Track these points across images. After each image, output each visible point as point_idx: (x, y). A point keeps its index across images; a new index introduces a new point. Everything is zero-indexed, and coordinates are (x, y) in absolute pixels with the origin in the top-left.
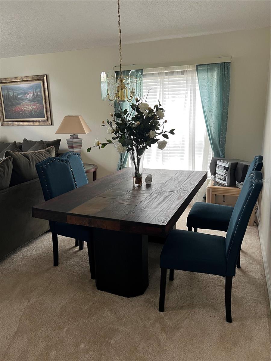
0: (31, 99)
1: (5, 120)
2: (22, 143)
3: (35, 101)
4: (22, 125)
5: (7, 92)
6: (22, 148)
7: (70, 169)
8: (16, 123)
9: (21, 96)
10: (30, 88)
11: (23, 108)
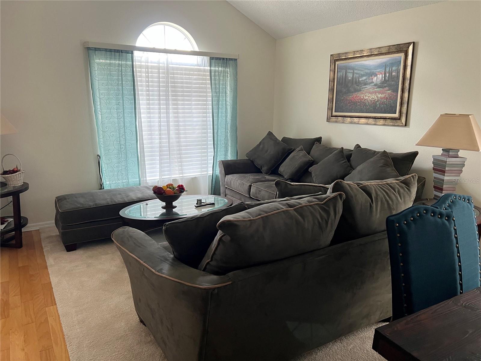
0: (378, 83)
1: (334, 114)
2: (352, 151)
3: (385, 87)
4: (357, 122)
5: (344, 73)
6: (351, 158)
7: (454, 234)
8: (349, 119)
9: (364, 78)
10: (380, 66)
11: (363, 97)
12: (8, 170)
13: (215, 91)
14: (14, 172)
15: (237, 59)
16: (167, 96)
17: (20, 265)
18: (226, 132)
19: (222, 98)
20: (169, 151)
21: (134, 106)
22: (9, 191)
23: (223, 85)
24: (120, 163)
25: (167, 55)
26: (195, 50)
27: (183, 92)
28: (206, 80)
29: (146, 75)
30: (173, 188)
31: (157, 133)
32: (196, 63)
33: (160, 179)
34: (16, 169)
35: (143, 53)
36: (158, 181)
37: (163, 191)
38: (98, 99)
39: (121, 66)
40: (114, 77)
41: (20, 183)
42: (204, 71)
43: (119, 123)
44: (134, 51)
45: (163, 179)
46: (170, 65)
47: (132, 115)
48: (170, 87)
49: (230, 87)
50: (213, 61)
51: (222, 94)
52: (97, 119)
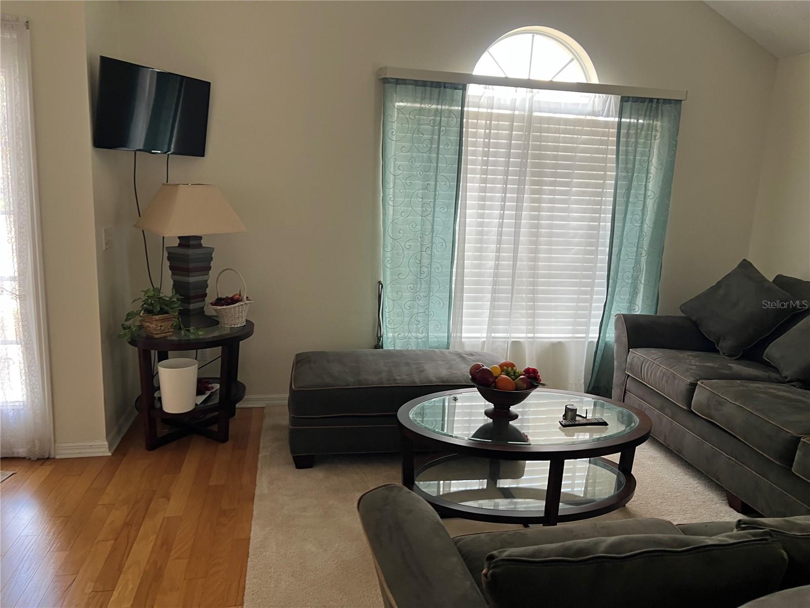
12: (224, 297)
13: (626, 168)
14: (232, 301)
15: (681, 101)
16: (522, 174)
17: (213, 482)
18: (638, 254)
19: (637, 182)
20: (513, 286)
21: (455, 193)
22: (222, 336)
23: (642, 155)
24: (415, 301)
25: (532, 92)
26: (589, 82)
27: (555, 167)
28: (607, 143)
29: (485, 131)
30: (515, 372)
31: (493, 246)
32: (589, 108)
33: (487, 337)
34: (238, 296)
35: (486, 88)
36: (485, 341)
37: (491, 380)
38: (392, 177)
39: (441, 113)
40: (424, 136)
41: (240, 323)
42: (606, 125)
43: (423, 223)
44: (468, 85)
45: (493, 338)
46: (535, 114)
47: (449, 210)
48: (530, 156)
49: (659, 158)
50: (628, 105)
51: (639, 173)
52: (384, 214)
